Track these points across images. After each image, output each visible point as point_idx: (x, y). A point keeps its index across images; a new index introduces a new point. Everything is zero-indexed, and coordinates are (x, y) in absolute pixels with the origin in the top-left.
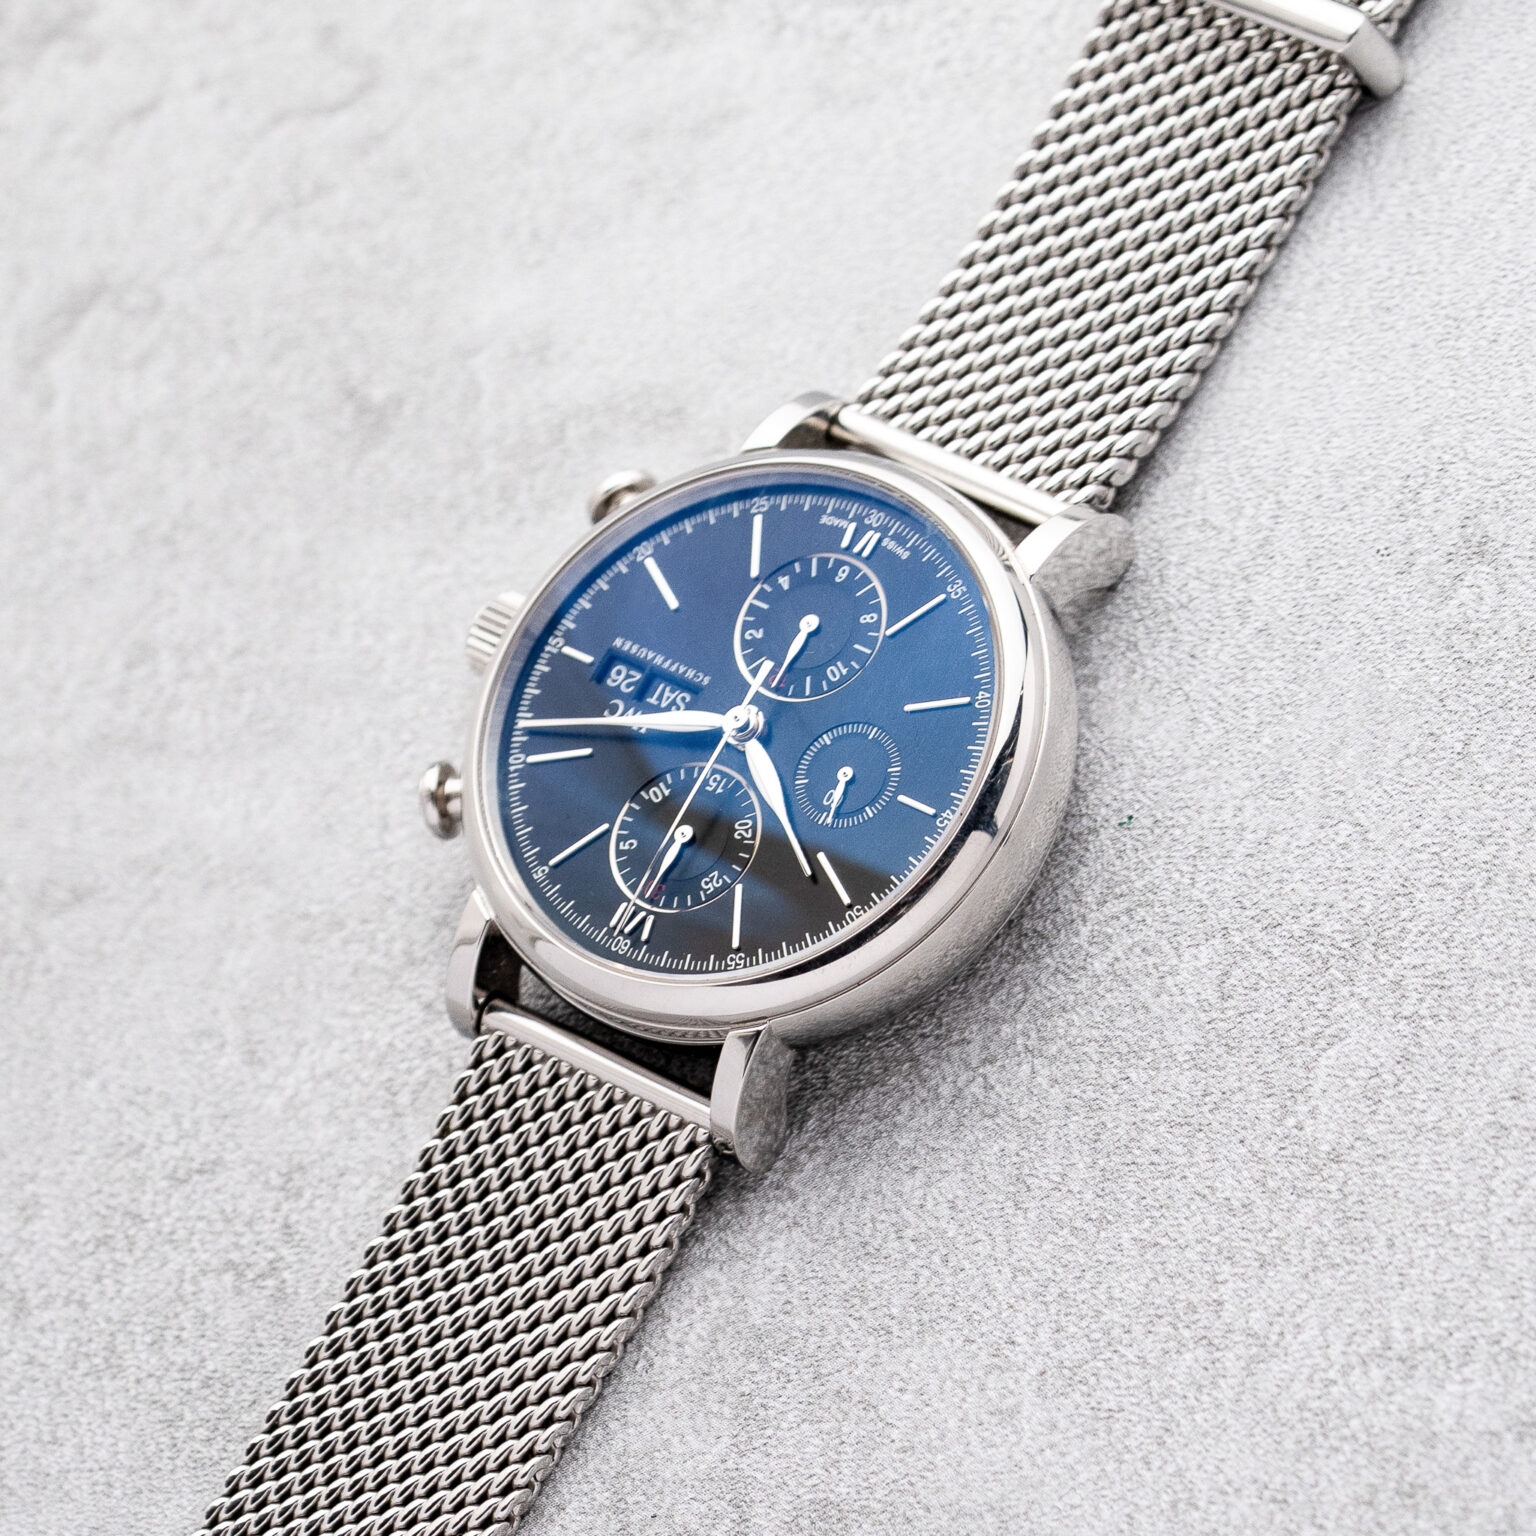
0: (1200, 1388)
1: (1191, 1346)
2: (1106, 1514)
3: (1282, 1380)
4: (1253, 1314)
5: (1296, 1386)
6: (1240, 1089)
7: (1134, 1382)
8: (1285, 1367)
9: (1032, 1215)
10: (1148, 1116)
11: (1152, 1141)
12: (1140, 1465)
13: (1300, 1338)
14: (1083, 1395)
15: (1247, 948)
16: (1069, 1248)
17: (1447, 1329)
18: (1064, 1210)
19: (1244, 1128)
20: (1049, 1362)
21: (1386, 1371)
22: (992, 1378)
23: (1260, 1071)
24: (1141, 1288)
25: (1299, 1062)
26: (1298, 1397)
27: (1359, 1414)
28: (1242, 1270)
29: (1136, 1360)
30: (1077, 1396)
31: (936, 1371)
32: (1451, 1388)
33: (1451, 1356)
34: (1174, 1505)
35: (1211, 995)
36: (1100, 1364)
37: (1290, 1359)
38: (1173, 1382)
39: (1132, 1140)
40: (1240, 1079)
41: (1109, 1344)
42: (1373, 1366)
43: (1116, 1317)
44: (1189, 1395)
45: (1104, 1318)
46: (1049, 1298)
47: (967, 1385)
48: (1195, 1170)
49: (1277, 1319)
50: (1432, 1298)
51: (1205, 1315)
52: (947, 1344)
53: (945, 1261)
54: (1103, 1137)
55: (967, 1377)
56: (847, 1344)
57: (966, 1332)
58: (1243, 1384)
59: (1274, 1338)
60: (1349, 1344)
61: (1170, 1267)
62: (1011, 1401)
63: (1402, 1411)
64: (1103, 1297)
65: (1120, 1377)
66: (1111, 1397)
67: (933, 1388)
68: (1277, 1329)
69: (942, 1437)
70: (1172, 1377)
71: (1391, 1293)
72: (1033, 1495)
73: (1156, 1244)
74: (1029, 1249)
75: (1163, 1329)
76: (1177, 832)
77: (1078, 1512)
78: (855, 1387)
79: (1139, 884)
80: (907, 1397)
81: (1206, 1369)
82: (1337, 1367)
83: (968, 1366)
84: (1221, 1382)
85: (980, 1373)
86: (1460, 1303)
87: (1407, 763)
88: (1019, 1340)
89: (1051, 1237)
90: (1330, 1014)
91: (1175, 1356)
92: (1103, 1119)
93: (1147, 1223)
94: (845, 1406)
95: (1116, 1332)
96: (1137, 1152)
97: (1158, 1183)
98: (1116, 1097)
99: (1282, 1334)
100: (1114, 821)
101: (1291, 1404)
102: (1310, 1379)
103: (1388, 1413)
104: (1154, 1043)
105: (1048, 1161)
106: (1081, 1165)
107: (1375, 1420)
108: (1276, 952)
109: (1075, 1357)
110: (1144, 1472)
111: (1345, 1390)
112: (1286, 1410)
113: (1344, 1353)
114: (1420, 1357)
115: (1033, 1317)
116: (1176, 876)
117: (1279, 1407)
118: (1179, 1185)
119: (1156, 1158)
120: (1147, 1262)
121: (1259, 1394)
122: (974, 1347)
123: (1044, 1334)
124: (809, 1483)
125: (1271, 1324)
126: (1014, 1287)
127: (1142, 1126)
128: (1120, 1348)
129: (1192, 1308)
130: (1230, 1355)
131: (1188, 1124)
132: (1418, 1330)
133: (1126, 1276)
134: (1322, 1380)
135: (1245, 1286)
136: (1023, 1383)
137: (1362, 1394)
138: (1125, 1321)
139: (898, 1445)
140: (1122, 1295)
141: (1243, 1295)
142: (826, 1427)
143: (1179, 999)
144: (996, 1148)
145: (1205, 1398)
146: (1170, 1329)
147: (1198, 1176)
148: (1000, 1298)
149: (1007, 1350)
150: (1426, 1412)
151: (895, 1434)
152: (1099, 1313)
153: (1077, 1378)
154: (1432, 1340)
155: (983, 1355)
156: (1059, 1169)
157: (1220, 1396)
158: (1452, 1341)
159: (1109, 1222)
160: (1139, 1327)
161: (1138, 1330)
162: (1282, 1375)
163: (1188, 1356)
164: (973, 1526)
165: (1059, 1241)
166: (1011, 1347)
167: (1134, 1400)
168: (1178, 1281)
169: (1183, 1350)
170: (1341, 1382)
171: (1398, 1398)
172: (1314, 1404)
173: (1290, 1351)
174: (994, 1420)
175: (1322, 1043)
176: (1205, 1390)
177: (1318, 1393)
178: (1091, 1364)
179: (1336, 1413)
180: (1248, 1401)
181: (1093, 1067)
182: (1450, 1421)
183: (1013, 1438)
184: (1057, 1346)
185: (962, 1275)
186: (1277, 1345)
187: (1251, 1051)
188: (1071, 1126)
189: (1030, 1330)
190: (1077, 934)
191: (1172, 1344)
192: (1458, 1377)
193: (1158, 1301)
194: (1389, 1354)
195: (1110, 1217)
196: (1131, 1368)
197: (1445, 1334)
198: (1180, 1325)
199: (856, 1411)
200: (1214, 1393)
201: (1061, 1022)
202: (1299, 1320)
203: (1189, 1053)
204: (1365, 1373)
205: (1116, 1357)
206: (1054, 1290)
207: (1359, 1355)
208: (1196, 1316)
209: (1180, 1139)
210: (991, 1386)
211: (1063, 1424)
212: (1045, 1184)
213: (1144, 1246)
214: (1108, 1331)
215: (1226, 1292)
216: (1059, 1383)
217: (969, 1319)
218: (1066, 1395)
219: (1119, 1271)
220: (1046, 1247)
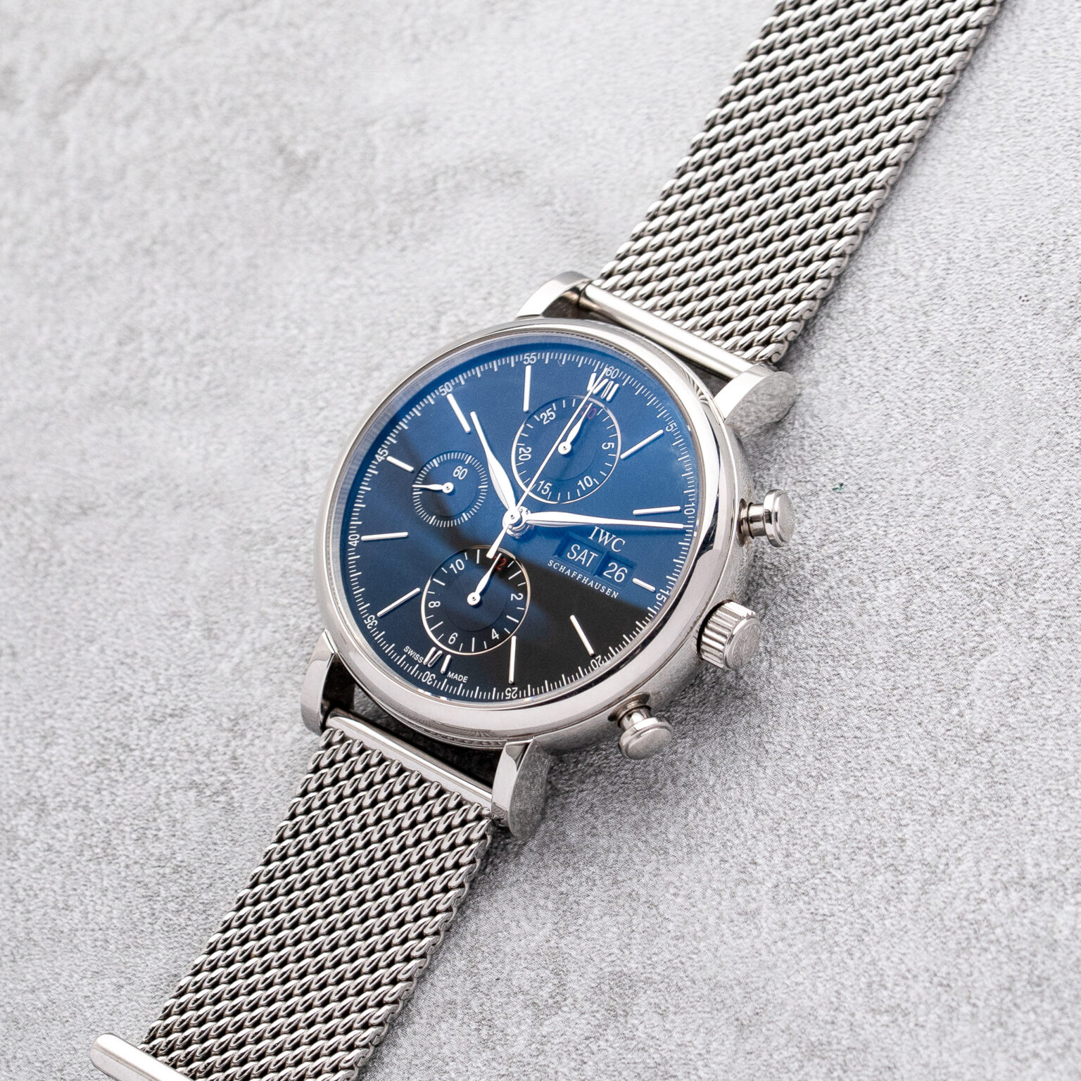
0: (888, 901)
1: (883, 871)
2: (821, 990)
3: (947, 898)
4: (926, 849)
5: (957, 903)
6: (919, 686)
7: (842, 895)
8: (949, 888)
9: (769, 771)
10: (853, 703)
11: (856, 721)
12: (845, 955)
13: (960, 868)
14: (805, 903)
15: (925, 583)
16: (795, 796)
17: (1065, 866)
18: (792, 769)
19: (922, 714)
20: (781, 878)
21: (1021, 894)
22: (740, 888)
23: (933, 673)
24: (847, 827)
25: (961, 667)
26: (959, 910)
27: (1002, 925)
28: (919, 817)
29: (843, 879)
30: (801, 904)
31: (700, 882)
32: (1067, 908)
33: (1068, 886)
34: (870, 985)
35: (898, 616)
36: (817, 881)
37: (953, 883)
38: (870, 897)
39: (842, 719)
40: (919, 679)
41: (824, 867)
42: (1012, 890)
43: (829, 848)
44: (881, 906)
45: (820, 848)
46: (781, 832)
47: (723, 893)
48: (886, 743)
49: (944, 853)
50: (1054, 843)
51: (892, 849)
52: (707, 862)
53: (707, 802)
54: (820, 717)
55: (722, 887)
56: (637, 860)
57: (721, 854)
58: (919, 900)
59: (942, 867)
60: (996, 874)
61: (868, 813)
62: (753, 906)
63: (1032, 923)
64: (820, 833)
65: (831, 892)
66: (825, 906)
67: (698, 894)
68: (943, 861)
69: (704, 930)
70: (869, 893)
71: (1025, 838)
72: (769, 975)
73: (858, 796)
74: (766, 796)
75: (862, 858)
76: (875, 497)
77: (801, 988)
78: (642, 892)
79: (847, 533)
80: (679, 900)
81: (893, 888)
82: (987, 890)
83: (723, 879)
84: (904, 897)
85: (731, 884)
86: (1074, 847)
87: (1040, 453)
88: (759, 861)
89: (782, 787)
90: (983, 634)
91: (871, 878)
92: (821, 703)
93: (852, 780)
94: (634, 904)
95: (829, 858)
96: (845, 729)
97: (859, 751)
98: (829, 688)
99: (947, 864)
100: (830, 487)
101: (953, 916)
102: (967, 898)
103: (1022, 925)
104: (857, 650)
105: (780, 732)
106: (805, 737)
107: (1013, 929)
108: (945, 587)
109: (799, 875)
110: (848, 961)
111: (992, 907)
112: (950, 920)
113: (991, 880)
114: (1045, 885)
115: (770, 846)
116: (874, 528)
117: (945, 918)
118: (875, 753)
119: (858, 733)
120: (851, 808)
121: (931, 908)
122: (727, 865)
123: (778, 859)
124: (609, 959)
125: (940, 857)
126: (756, 823)
127: (849, 710)
128: (831, 870)
129: (883, 843)
130: (910, 878)
131: (882, 710)
132: (1045, 866)
133: (836, 818)
134: (976, 899)
135: (921, 829)
136: (762, 893)
137: (1005, 910)
138: (835, 851)
139: (673, 934)
140: (833, 832)
141: (920, 835)
142: (621, 919)
143: (875, 619)
145: (892, 909)
146: (867, 858)
147: (888, 747)
148: (746, 830)
149: (751, 868)
150: (1049, 925)
151: (671, 926)
152: (816, 845)
153: (801, 891)
154: (1054, 873)
155: (734, 871)
156: (789, 738)
157: (903, 908)
158: (1068, 874)
159: (824, 779)
160: (845, 855)
161: (844, 858)
162: (947, 894)
163: (880, 878)
164: (726, 995)
165: (789, 791)
166: (754, 867)
167: (841, 909)
168: (873, 823)
169: (877, 873)
170: (989, 900)
171: (1029, 914)
172: (970, 916)
173: (953, 876)
174: (742, 919)
175: (977, 655)
176: (892, 903)
177: (973, 908)
178: (811, 881)
179: (985, 924)
180: (922, 912)
181: (814, 665)
182: (1066, 932)
183: (755, 933)
184: (787, 867)
185: (718, 813)
186: (944, 872)
187: (927, 658)
188: (798, 708)
189: (767, 855)
190: (803, 568)
191: (869, 869)
192: (1072, 901)
193: (859, 837)
194: (1024, 882)
195: (825, 775)
196: (839, 885)
197: (1063, 869)
198: (875, 855)
199: (643, 909)
200: (899, 905)
201: (791, 632)
202: (959, 855)
203: (882, 658)
204: (1007, 895)
205: (828, 877)
206: (784, 827)
207: (1002, 882)
208: (886, 850)
209: (876, 720)
210: (739, 894)
211: (790, 923)
212: (779, 749)
213: (849, 797)
214: (823, 858)
215: (907, 832)
216: (788, 894)
217: (724, 845)
218: (793, 903)
219: (831, 814)
220: (779, 795)
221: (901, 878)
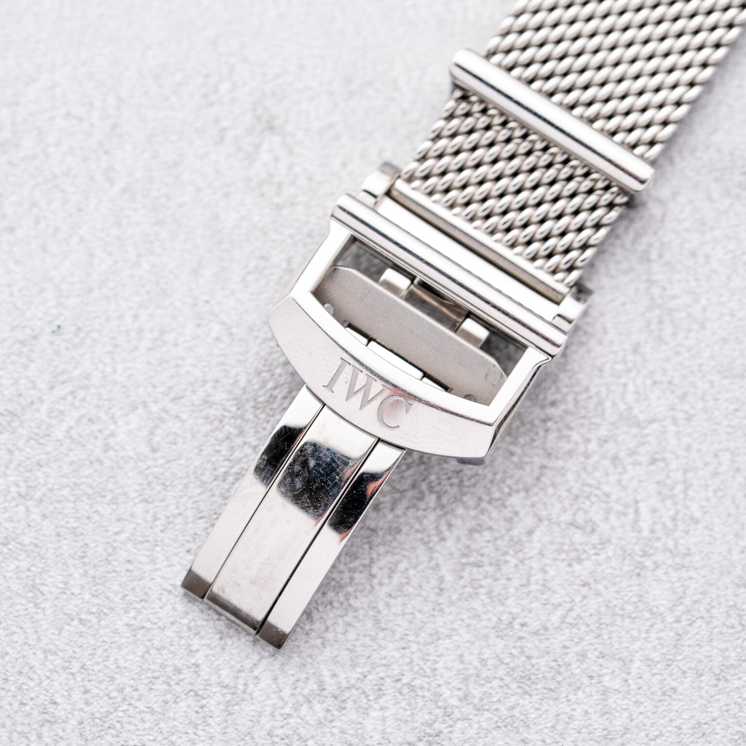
0: (196, 726)
1: (183, 697)
3: (253, 716)
4: (222, 672)
5: (264, 720)
6: (180, 514)
7: (147, 725)
8: (253, 707)
9: (49, 612)
10: (117, 537)
11: (125, 555)
13: (260, 686)
14: (113, 736)
15: (163, 415)
16: (81, 634)
17: (362, 673)
18: (71, 607)
19: (188, 542)
20: (84, 715)
21: (325, 705)
22: (45, 729)
23: (191, 501)
24: (139, 659)
25: (217, 493)
26: (267, 727)
27: (313, 737)
28: (209, 642)
29: (146, 710)
30: (109, 737)
32: (373, 714)
33: (370, 693)
35: (144, 449)
36: (121, 714)
37: (255, 701)
38: (176, 723)
39: (110, 555)
40: (178, 508)
41: (124, 699)
42: (315, 702)
43: (125, 680)
44: (189, 731)
45: (117, 682)
46: (74, 670)
47: (29, 735)
48: (158, 573)
49: (240, 675)
50: (347, 652)
51: (187, 675)
52: (8, 707)
54: (88, 554)
55: (27, 729)
57: (19, 697)
58: (226, 721)
59: (241, 687)
60: (295, 688)
61: (156, 643)
63: (343, 732)
64: (113, 667)
65: (137, 723)
66: (134, 737)
68: (241, 681)
70: (174, 719)
71: (316, 651)
73: (143, 627)
74: (53, 637)
75: (160, 686)
76: (96, 335)
79: (76, 373)
81: (197, 712)
82: (290, 705)
83: (26, 722)
84: (210, 721)
85: (35, 726)
86: (367, 654)
87: (250, 278)
88: (58, 700)
89: (67, 627)
90: (232, 458)
91: (173, 705)
92: (87, 541)
93: (133, 613)
95: (128, 690)
96: (115, 563)
97: (135, 584)
98: (91, 525)
99: (246, 684)
100: (48, 330)
101: (263, 733)
102: (272, 714)
103: (333, 734)
104: (110, 486)
105: (52, 573)
106: (76, 575)
107: (324, 739)
108: (184, 416)
109: (101, 710)
111: (299, 721)
112: (260, 737)
113: (293, 695)
114: (347, 694)
115: (66, 684)
116: (101, 366)
117: (255, 736)
118: (150, 584)
119: (130, 567)
120: (138, 640)
121: (239, 727)
122: (27, 708)
123: (77, 696)
125: (237, 678)
126: (47, 663)
127: (115, 545)
128: (133, 702)
129: (178, 671)
130: (212, 702)
131: (147, 541)
132: (342, 676)
133: (126, 650)
134: (282, 715)
135: (213, 652)
136: (69, 731)
137: (312, 722)
138: (132, 682)
140: (126, 665)
141: (213, 659)
143: (122, 454)
144: (13, 567)
145: (200, 733)
146: (165, 686)
147: (162, 577)
148: (39, 672)
149: (51, 708)
150: (360, 732)
152: (112, 679)
153: (106, 725)
154: (353, 682)
155: (35, 713)
156: (60, 578)
157: (212, 731)
158: (366, 681)
159: (105, 614)
160: (143, 686)
161: (143, 689)
162: (252, 713)
163: (183, 704)
165: (72, 629)
166: (55, 706)
167: (151, 738)
168: (164, 652)
169: (178, 700)
170: (295, 715)
171: (338, 724)
172: (280, 732)
173: (255, 695)
175: (231, 479)
176: (200, 727)
177: (281, 724)
178: (115, 714)
179: (296, 737)
180: (232, 733)
181: (70, 505)
182: (377, 737)
184: (87, 703)
185: (7, 658)
186: (244, 692)
187: (181, 487)
188: (65, 548)
189: (65, 693)
190: (38, 410)
191: (169, 697)
192: (376, 706)
193: (153, 667)
194: (325, 693)
195: (105, 610)
196: (143, 715)
197: (361, 676)
198: (172, 683)
200: (207, 728)
201: (39, 474)
202: (256, 673)
203: (137, 491)
204: (311, 708)
205: (131, 708)
206: (76, 666)
207: (303, 696)
208: (182, 677)
209: (144, 552)
210: (46, 734)
212: (54, 589)
213: (134, 630)
214: (121, 690)
215: (200, 658)
216: (94, 729)
217: (20, 688)
218: (101, 737)
219: (120, 647)
220: (64, 634)
221: (204, 702)
